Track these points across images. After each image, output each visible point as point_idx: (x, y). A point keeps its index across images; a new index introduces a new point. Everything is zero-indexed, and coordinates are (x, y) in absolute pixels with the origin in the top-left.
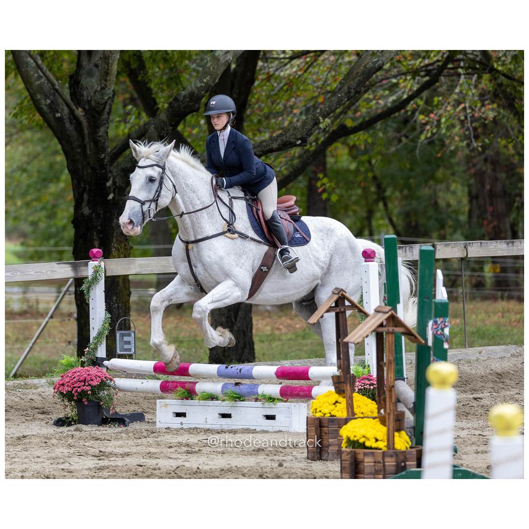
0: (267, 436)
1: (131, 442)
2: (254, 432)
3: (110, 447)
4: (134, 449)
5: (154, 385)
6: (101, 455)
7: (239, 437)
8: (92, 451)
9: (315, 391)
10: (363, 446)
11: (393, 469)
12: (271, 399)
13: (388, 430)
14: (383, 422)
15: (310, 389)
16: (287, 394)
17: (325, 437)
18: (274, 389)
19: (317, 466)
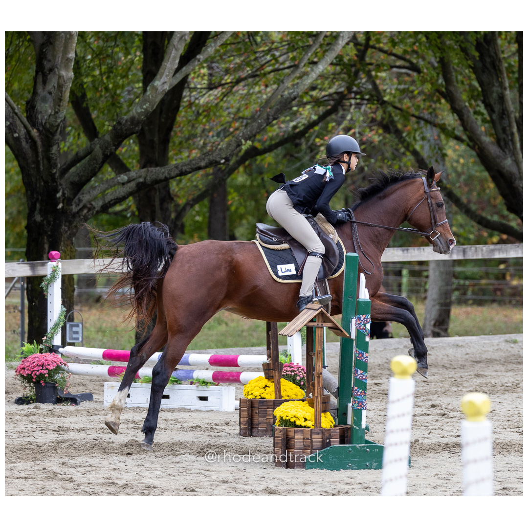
0: (201, 415)
1: (84, 419)
2: (189, 411)
3: (67, 422)
4: (87, 425)
5: (104, 369)
6: (60, 430)
7: (176, 415)
8: (52, 427)
9: (243, 376)
10: (294, 425)
11: (319, 444)
12: (205, 383)
13: (316, 411)
14: (312, 404)
15: (239, 374)
16: (218, 379)
17: (256, 416)
18: (207, 374)
19: (250, 442)
